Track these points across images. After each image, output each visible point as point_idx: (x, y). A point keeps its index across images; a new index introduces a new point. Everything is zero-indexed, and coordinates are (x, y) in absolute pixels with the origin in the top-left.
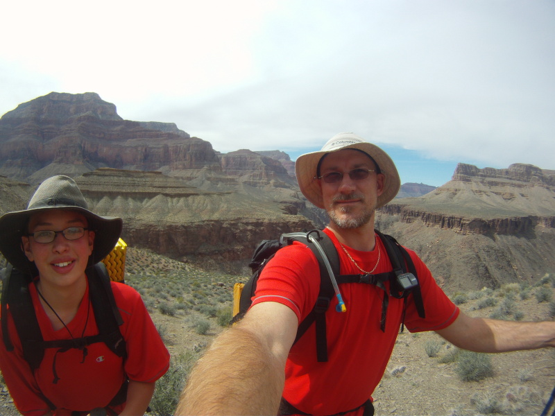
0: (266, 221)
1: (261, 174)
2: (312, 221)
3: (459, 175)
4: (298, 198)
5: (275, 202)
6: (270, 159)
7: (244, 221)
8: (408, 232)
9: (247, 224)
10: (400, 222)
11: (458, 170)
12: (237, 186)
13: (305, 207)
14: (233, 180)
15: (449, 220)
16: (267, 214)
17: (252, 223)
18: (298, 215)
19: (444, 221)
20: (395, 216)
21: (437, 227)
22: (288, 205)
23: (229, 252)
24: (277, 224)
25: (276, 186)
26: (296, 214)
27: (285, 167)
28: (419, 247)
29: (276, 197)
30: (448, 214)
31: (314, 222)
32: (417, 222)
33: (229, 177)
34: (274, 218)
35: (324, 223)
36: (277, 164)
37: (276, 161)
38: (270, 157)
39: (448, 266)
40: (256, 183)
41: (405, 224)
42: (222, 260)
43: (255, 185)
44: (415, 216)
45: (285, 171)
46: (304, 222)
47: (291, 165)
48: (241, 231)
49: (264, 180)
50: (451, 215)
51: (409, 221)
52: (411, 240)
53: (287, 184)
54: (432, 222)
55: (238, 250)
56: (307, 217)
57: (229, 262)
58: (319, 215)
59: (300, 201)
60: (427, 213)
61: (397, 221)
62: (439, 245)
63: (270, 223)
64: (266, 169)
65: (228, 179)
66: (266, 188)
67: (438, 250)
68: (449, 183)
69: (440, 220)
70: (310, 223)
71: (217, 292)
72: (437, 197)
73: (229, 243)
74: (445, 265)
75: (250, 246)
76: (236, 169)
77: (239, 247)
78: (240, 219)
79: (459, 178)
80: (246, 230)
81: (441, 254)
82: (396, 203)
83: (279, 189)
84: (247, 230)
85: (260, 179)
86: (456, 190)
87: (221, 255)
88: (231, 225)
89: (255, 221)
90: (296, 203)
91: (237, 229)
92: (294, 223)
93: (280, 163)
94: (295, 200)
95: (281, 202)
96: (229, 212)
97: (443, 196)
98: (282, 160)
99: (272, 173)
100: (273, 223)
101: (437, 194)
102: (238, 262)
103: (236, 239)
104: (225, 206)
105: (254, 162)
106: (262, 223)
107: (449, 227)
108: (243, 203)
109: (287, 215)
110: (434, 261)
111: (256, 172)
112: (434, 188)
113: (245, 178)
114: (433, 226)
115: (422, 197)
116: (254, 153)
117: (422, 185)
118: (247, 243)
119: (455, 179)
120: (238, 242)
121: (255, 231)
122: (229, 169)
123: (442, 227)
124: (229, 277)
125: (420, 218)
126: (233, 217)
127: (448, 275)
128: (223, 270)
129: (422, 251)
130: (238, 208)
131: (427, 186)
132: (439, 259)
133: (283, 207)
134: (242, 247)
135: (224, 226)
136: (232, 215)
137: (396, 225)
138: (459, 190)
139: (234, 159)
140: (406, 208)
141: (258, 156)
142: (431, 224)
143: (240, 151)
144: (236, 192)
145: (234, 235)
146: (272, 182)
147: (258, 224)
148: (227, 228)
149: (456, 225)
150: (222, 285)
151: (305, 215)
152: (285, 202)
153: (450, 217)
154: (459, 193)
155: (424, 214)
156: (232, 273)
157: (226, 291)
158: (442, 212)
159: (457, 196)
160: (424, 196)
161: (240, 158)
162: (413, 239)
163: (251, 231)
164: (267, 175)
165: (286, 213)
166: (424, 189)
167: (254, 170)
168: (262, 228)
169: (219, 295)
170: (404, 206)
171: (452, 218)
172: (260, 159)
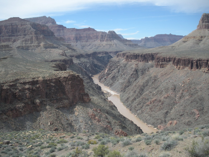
0: (41, 79)
1: (32, 38)
2: (80, 75)
3: (204, 24)
4: (66, 56)
5: (46, 61)
6: (39, 24)
7: (22, 81)
8: (162, 75)
9: (25, 83)
10: (154, 68)
11: (203, 20)
12: (12, 52)
13: (73, 63)
14: (7, 46)
15: (197, 62)
16: (41, 73)
17: (28, 82)
18: (67, 71)
19: (192, 64)
20: (150, 63)
21: (187, 69)
22: (58, 62)
23: (12, 110)
24: (50, 81)
25: (46, 48)
26: (65, 70)
27: (52, 30)
28: (173, 87)
29: (47, 57)
30: (196, 57)
31: (82, 75)
32: (170, 66)
33: (3, 44)
34: (47, 76)
35: (90, 75)
36: (45, 28)
37: (44, 26)
38: (38, 22)
39: (200, 100)
40: (28, 47)
41: (159, 69)
42: (6, 118)
43: (27, 48)
44: (167, 61)
45: (52, 34)
46: (73, 76)
47: (57, 28)
48: (20, 90)
49: (35, 43)
50: (198, 58)
51: (162, 66)
52: (166, 82)
53: (55, 45)
54: (182, 65)
55: (19, 107)
56: (75, 71)
57: (13, 120)
58: (86, 69)
59: (67, 58)
60: (177, 58)
61: (152, 67)
62: (190, 84)
63: (44, 80)
64: (36, 34)
65: (2, 46)
66: (37, 50)
67: (190, 87)
68: (195, 31)
69: (189, 63)
70: (78, 76)
71: (4, 151)
72: (185, 44)
73: (11, 103)
74: (198, 100)
75: (30, 103)
76: (9, 36)
77: (20, 105)
78: (18, 80)
79: (204, 26)
80: (24, 89)
81: (193, 91)
82: (150, 53)
83: (48, 49)
84: (26, 89)
85: (32, 43)
86: (202, 37)
87: (5, 114)
88: (11, 86)
89: (31, 80)
90: (64, 61)
91: (16, 89)
92: (65, 77)
93: (47, 27)
94: (64, 58)
95: (52, 61)
96: (7, 75)
97: (190, 43)
98: (49, 24)
99: (41, 36)
100: (47, 80)
101: (184, 42)
102: (22, 118)
103: (16, 98)
104: (3, 70)
105: (25, 28)
106: (37, 81)
107: (197, 68)
108: (19, 65)
109: (58, 72)
110: (187, 97)
111: (27, 37)
112: (181, 37)
113: (18, 43)
114: (183, 68)
115: (171, 45)
116: (24, 20)
117: (170, 35)
118: (27, 100)
119: (200, 27)
120: (19, 100)
121: (32, 89)
122: (3, 37)
123: (192, 68)
124: (14, 133)
125: (171, 63)
126: (12, 79)
127: (201, 108)
128: (9, 127)
129: (176, 90)
130: (15, 71)
131: (175, 36)
132: (192, 95)
133: (54, 65)
134: (23, 105)
135: (5, 88)
136: (10, 77)
137: (151, 70)
138: (205, 37)
139: (6, 27)
140: (158, 55)
141: (27, 23)
142: (181, 67)
143: (11, 19)
144: (11, 57)
145: (14, 95)
146: (42, 44)
147: (34, 83)
148: (7, 89)
149: (203, 66)
150: (8, 143)
151: (73, 70)
152: (56, 61)
153: (198, 60)
154: (204, 40)
155: (175, 59)
156: (17, 130)
157: (13, 148)
158: (190, 57)
159: (202, 42)
160: (173, 44)
161: (12, 25)
162: (167, 81)
163: (28, 89)
164: (37, 39)
165: (57, 70)
166: (173, 38)
167: (25, 35)
168: (38, 85)
169: (6, 153)
170: (157, 54)
171: (200, 60)
172: (29, 25)
